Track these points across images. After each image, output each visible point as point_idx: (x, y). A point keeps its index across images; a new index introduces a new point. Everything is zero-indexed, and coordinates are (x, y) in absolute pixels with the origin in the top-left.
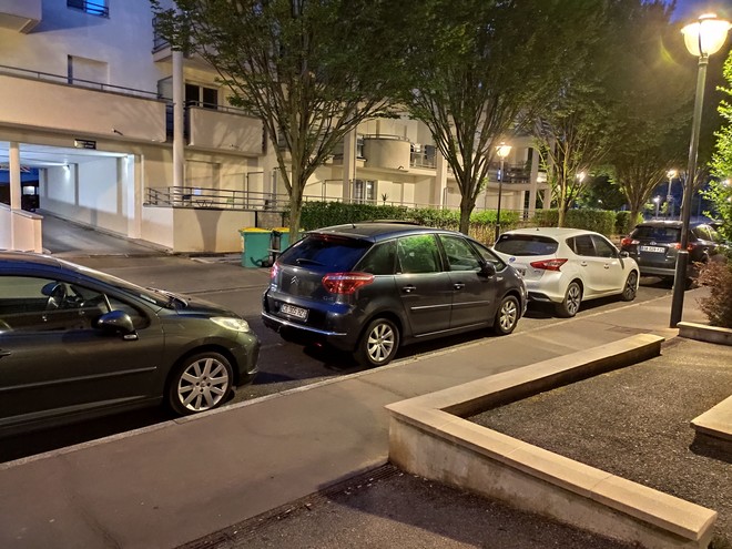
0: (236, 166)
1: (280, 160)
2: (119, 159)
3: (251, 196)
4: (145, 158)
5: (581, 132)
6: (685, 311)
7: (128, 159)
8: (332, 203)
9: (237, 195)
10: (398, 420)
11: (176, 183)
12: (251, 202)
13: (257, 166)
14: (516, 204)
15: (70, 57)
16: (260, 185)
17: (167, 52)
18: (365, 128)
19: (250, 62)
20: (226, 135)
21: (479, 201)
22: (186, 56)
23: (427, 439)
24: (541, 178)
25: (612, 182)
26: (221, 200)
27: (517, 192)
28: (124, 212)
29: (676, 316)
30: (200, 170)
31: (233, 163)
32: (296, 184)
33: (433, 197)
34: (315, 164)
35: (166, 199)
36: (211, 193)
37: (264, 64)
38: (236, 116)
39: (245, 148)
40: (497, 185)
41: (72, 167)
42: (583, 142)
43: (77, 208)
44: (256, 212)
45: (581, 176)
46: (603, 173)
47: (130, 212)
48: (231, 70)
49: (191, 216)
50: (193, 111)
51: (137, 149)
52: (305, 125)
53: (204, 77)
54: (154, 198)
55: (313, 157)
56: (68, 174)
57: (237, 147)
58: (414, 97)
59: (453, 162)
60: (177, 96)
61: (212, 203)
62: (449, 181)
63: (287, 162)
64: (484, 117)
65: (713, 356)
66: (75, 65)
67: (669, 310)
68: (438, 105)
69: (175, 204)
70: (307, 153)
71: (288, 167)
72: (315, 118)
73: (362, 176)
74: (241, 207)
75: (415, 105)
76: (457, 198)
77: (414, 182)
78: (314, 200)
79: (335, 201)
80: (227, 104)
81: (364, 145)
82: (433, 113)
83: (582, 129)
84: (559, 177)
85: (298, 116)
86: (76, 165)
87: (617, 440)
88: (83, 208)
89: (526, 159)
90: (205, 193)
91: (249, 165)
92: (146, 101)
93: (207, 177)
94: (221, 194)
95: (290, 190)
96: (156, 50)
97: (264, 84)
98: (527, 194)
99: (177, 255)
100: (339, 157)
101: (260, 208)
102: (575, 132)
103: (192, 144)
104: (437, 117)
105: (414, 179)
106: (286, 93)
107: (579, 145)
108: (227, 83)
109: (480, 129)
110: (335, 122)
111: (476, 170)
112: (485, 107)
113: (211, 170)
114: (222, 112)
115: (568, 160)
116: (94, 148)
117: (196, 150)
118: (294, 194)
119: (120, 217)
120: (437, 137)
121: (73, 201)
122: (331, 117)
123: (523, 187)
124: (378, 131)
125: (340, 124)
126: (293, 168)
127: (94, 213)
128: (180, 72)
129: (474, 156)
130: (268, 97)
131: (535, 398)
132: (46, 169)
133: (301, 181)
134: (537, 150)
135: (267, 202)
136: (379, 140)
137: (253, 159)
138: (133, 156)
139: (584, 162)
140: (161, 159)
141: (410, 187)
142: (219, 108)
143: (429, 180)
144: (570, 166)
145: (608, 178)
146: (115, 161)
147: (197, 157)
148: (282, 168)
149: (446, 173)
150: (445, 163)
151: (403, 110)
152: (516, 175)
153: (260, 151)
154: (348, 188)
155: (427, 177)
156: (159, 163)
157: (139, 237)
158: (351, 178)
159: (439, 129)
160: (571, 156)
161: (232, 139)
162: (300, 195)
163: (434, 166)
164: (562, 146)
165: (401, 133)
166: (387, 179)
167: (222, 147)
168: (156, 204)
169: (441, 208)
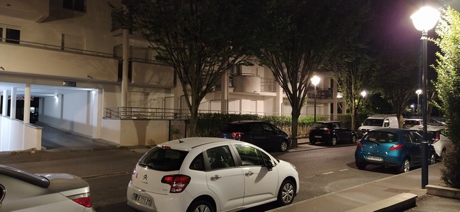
0: (158, 94)
1: (185, 90)
2: (89, 91)
3: (167, 111)
4: (105, 91)
5: (360, 70)
6: (430, 177)
7: (94, 92)
8: (215, 114)
9: (160, 111)
11: (122, 105)
12: (166, 115)
13: (170, 93)
14: (326, 111)
15: (63, 35)
16: (172, 105)
17: (119, 31)
19: (168, 37)
20: (152, 76)
21: (303, 111)
22: (130, 32)
24: (339, 96)
25: (383, 97)
26: (149, 114)
27: (326, 104)
28: (90, 123)
29: (425, 181)
30: (137, 97)
31: (156, 92)
32: (194, 104)
33: (275, 108)
34: (204, 94)
35: (117, 114)
36: (143, 110)
37: (175, 38)
38: (159, 66)
39: (164, 83)
40: (313, 100)
41: (60, 96)
42: (362, 76)
43: (62, 120)
44: (170, 120)
45: (364, 94)
46: (377, 92)
47: (94, 122)
48: (157, 41)
49: (131, 125)
50: (133, 64)
51: (100, 86)
52: (199, 70)
53: (140, 44)
54: (109, 114)
55: (204, 87)
56: (57, 100)
57: (159, 83)
58: (261, 53)
59: (286, 89)
60: (125, 55)
61: (144, 116)
62: (284, 99)
63: (189, 91)
64: (303, 62)
65: (448, 206)
66: (66, 40)
67: (420, 177)
68: (276, 57)
69: (122, 117)
70: (201, 86)
71: (190, 93)
72: (205, 66)
73: (232, 97)
74: (160, 118)
75: (263, 57)
76: (289, 109)
77: (263, 100)
78: (205, 112)
79: (217, 112)
80: (154, 59)
81: (233, 79)
82: (273, 62)
83: (360, 68)
84: (350, 96)
85: (195, 66)
86: (63, 95)
88: (65, 121)
89: (329, 86)
90: (139, 110)
91: (166, 92)
92: (106, 59)
93: (141, 101)
94: (149, 110)
95: (191, 108)
96: (113, 30)
97: (176, 49)
98: (332, 105)
99: (122, 148)
100: (219, 87)
101: (172, 118)
102: (357, 70)
103: (133, 82)
104: (275, 63)
105: (263, 98)
106: (188, 53)
107: (360, 77)
108: (155, 48)
109: (300, 70)
110: (216, 68)
111: (300, 93)
112: (303, 57)
113: (143, 97)
114: (151, 63)
115: (354, 86)
116: (75, 86)
117: (135, 85)
118: (193, 110)
119: (88, 126)
120: (276, 75)
121: (59, 117)
122: (214, 65)
123: (329, 101)
125: (219, 69)
126: (192, 95)
127: (72, 123)
128: (127, 42)
129: (298, 85)
130: (177, 55)
132: (43, 98)
133: (197, 102)
134: (335, 80)
135: (176, 114)
136: (242, 77)
137: (168, 90)
138: (97, 90)
139: (362, 88)
140: (114, 91)
141: (261, 103)
142: (149, 61)
143: (272, 99)
144: (356, 89)
145: (380, 95)
146: (86, 93)
147: (135, 89)
148: (186, 96)
149: (282, 95)
150: (281, 89)
151: (255, 61)
152: (324, 94)
153: (172, 85)
154: (225, 104)
155: (271, 97)
156: (113, 94)
157: (99, 138)
158: (226, 98)
159: (277, 70)
160: (356, 83)
161: (156, 78)
162: (197, 110)
163: (275, 90)
164: (350, 77)
165: (255, 73)
166: (247, 99)
167: (150, 84)
168: (110, 117)
169: (280, 115)
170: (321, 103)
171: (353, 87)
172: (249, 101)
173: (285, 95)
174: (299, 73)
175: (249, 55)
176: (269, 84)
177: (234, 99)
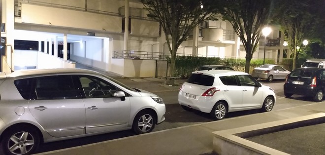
0: (148, 41)
1: (167, 39)
2: (103, 40)
3: (154, 54)
4: (113, 39)
7: (107, 40)
9: (149, 53)
11: (125, 49)
12: (154, 56)
13: (156, 41)
14: (274, 56)
15: (86, 1)
16: (158, 50)
20: (144, 29)
21: (254, 55)
26: (143, 56)
27: (274, 50)
28: (104, 61)
30: (134, 44)
31: (147, 40)
32: (174, 49)
33: (233, 53)
34: (181, 41)
35: (121, 55)
36: (138, 53)
39: (152, 34)
40: (263, 47)
41: (84, 42)
43: (85, 59)
44: (156, 60)
45: (306, 42)
47: (107, 60)
49: (130, 62)
51: (110, 35)
52: (178, 24)
54: (116, 55)
55: (181, 37)
57: (149, 34)
58: (225, 11)
59: (242, 38)
60: (126, 14)
62: (241, 46)
63: (171, 39)
64: (256, 20)
66: (88, 3)
68: (236, 15)
69: (125, 57)
70: (179, 36)
71: (171, 41)
73: (200, 44)
75: (225, 14)
76: (244, 54)
78: (181, 55)
79: (189, 55)
80: (146, 16)
81: (202, 31)
82: (233, 18)
85: (175, 21)
86: (85, 42)
88: (88, 59)
90: (136, 53)
91: (154, 41)
92: (114, 16)
93: (137, 46)
94: (142, 53)
95: (171, 52)
97: (162, 9)
98: (279, 51)
99: (125, 78)
100: (191, 37)
102: (300, 23)
103: (132, 33)
104: (235, 18)
105: (225, 45)
106: (170, 12)
107: (302, 30)
108: (147, 9)
109: (254, 24)
111: (253, 41)
112: (257, 13)
113: (138, 43)
114: (144, 20)
116: (94, 35)
117: (133, 35)
118: (173, 54)
119: (103, 63)
120: (235, 27)
121: (84, 56)
123: (277, 48)
126: (173, 43)
127: (92, 61)
128: (127, 4)
129: (252, 35)
130: (163, 14)
132: (73, 43)
133: (176, 48)
134: (283, 32)
135: (160, 56)
136: (209, 29)
137: (155, 39)
138: (108, 38)
139: (304, 37)
140: (118, 39)
141: (222, 49)
142: (142, 18)
143: (231, 46)
144: (298, 39)
145: (319, 44)
146: (101, 40)
147: (133, 38)
148: (168, 43)
149: (239, 43)
150: (239, 38)
151: (220, 16)
152: (273, 42)
153: (158, 35)
154: (195, 50)
155: (231, 44)
156: (118, 41)
157: (110, 71)
158: (196, 45)
159: (236, 24)
160: (298, 34)
161: (147, 31)
162: (175, 53)
163: (234, 39)
164: (294, 30)
165: (219, 26)
166: (212, 46)
167: (143, 34)
168: (117, 57)
169: (237, 58)
170: (270, 50)
171: (296, 37)
172: (214, 47)
173: (241, 43)
174: (253, 26)
175: (215, 12)
176: (229, 34)
177: (202, 46)
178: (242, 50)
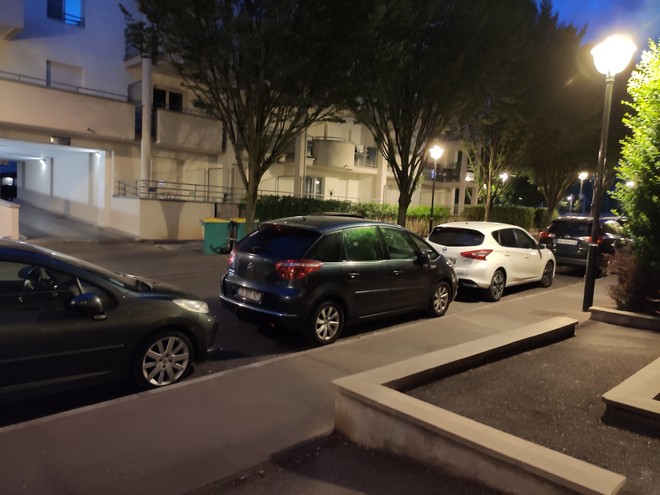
0: (198, 163)
1: (238, 158)
2: (91, 154)
3: (211, 189)
4: (117, 154)
5: (504, 138)
6: (596, 297)
7: (99, 155)
8: (284, 197)
9: (198, 188)
10: (343, 394)
11: (143, 175)
12: (211, 195)
13: (216, 162)
14: (448, 200)
15: (48, 62)
16: (219, 180)
17: (137, 59)
18: (315, 131)
19: (212, 70)
20: (189, 134)
21: (415, 197)
22: (154, 62)
23: (369, 412)
24: (469, 178)
25: (531, 182)
26: (184, 193)
27: (449, 190)
28: (94, 203)
29: (588, 301)
30: (165, 166)
31: (195, 160)
32: (252, 179)
33: (375, 192)
34: (268, 163)
35: (134, 191)
36: (175, 186)
37: (225, 72)
38: (198, 118)
39: (206, 147)
40: (431, 183)
41: (49, 161)
42: (506, 147)
43: (52, 198)
44: (216, 204)
45: (504, 177)
46: (523, 174)
47: (100, 201)
48: (195, 77)
49: (156, 207)
50: (160, 113)
51: (108, 145)
52: (261, 127)
53: (170, 82)
54: (123, 190)
55: (268, 155)
56: (44, 166)
57: (199, 145)
58: (358, 104)
59: (392, 162)
60: (146, 99)
61: (176, 195)
62: (388, 179)
63: (245, 160)
64: (419, 123)
65: (620, 337)
66: (53, 70)
67: (581, 296)
68: (379, 112)
69: (142, 196)
70: (263, 152)
71: (246, 164)
72: (270, 121)
73: (310, 173)
74: (202, 199)
75: (359, 112)
76: (396, 194)
77: (358, 179)
78: (269, 194)
79: (287, 195)
80: (191, 106)
81: (313, 145)
82: (375, 119)
83: (505, 136)
84: (484, 177)
85: (255, 119)
86: (52, 160)
87: (537, 412)
88: (57, 199)
89: (456, 160)
90: (170, 186)
91: (210, 161)
92: (117, 103)
93: (171, 172)
94: (184, 187)
95: (247, 185)
96: (127, 57)
97: (225, 91)
98: (457, 192)
99: (143, 242)
100: (291, 156)
101: (219, 200)
102: (499, 138)
103: (158, 142)
104: (378, 122)
105: (358, 176)
106: (244, 99)
107: (503, 149)
108: (191, 87)
109: (416, 133)
110: (287, 125)
111: (413, 170)
112: (421, 114)
113: (175, 166)
114: (187, 114)
115: (493, 162)
116: (69, 144)
117: (161, 148)
118: (251, 188)
119: (91, 207)
120: (379, 140)
121: (48, 192)
122: (284, 120)
123: (453, 185)
124: (325, 133)
125: (292, 127)
126: (250, 165)
127: (67, 203)
128: (149, 77)
129: (410, 157)
131: (465, 375)
132: (23, 163)
133: (257, 177)
134: (466, 153)
135: (225, 195)
136: (327, 142)
137: (213, 157)
138: (104, 152)
139: (507, 165)
140: (129, 154)
141: (354, 184)
142: (184, 111)
144: (495, 167)
145: (528, 179)
146: (87, 156)
147: (162, 154)
148: (240, 165)
149: (386, 172)
150: (385, 163)
151: (349, 115)
152: (448, 174)
153: (221, 149)
154: (300, 182)
155: (370, 175)
156: (127, 159)
157: (108, 226)
158: (302, 174)
159: (380, 133)
160: (495, 158)
161: (195, 138)
162: (256, 189)
163: (375, 165)
164: (488, 149)
165: (347, 137)
166: (333, 176)
167: (186, 145)
168: (124, 195)
169: (381, 203)
170: (442, 188)
171: (490, 163)
172: (337, 179)
173: (390, 173)
175: (340, 105)
178: (390, 187)
